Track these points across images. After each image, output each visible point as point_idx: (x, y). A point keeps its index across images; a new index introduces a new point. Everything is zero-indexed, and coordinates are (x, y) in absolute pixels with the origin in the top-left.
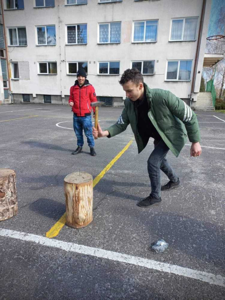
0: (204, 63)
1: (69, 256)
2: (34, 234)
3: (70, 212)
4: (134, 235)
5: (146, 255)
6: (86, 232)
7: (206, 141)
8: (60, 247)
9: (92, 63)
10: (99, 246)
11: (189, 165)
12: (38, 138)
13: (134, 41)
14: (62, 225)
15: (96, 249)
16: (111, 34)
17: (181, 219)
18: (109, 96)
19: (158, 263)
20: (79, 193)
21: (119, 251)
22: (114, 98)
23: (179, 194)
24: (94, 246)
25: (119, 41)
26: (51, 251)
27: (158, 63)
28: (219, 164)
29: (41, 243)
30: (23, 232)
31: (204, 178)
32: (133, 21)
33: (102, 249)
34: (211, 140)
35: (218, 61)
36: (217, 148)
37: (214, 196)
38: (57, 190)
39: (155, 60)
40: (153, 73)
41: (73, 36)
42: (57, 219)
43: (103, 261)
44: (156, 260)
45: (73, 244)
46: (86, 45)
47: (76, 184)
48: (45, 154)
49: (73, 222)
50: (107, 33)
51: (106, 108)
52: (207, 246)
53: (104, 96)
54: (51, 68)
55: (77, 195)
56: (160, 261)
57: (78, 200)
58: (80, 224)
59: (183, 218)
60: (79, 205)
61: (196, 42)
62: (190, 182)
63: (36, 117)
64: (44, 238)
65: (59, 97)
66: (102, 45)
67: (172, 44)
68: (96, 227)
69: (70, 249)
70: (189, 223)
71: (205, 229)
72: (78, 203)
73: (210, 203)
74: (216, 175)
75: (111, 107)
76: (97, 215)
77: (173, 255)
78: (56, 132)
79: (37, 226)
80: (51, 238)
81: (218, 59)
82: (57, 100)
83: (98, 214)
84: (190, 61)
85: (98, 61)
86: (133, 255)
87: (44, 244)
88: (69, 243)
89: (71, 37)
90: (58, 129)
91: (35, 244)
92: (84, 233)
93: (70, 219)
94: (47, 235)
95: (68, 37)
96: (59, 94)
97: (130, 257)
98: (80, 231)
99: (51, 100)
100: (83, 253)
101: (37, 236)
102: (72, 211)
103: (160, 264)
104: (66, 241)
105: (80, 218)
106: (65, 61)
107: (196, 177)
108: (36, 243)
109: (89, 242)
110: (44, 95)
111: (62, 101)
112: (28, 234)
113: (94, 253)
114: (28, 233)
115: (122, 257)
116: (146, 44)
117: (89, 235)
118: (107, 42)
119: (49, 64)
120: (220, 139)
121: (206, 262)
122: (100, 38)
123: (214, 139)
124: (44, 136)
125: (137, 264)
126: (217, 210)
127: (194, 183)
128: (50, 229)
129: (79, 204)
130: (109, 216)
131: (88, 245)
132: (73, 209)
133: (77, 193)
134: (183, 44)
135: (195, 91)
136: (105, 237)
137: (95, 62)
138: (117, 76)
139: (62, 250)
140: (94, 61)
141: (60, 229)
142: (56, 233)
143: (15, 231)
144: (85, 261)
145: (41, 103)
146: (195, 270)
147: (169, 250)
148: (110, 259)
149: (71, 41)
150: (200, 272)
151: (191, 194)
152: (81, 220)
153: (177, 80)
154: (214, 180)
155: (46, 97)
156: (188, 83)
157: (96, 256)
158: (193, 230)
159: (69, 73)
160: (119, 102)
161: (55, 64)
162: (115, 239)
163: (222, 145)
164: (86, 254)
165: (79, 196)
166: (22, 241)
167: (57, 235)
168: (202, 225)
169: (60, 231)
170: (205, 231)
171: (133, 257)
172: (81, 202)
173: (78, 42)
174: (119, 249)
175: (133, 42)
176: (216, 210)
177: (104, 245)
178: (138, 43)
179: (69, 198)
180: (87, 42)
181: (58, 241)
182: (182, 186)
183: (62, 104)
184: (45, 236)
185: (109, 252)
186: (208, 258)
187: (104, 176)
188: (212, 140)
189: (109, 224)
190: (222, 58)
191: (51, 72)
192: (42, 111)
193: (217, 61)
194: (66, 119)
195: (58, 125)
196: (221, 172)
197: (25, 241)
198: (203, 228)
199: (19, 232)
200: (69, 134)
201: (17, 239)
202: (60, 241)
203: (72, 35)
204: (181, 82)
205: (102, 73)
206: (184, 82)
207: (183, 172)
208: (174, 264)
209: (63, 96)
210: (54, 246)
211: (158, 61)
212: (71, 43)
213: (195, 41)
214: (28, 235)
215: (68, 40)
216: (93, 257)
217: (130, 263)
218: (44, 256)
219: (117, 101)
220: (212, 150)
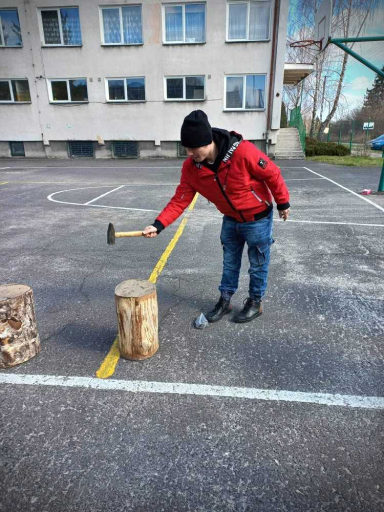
0: (284, 78)
1: (140, 398)
2: (79, 376)
3: (128, 338)
4: (222, 360)
5: (244, 383)
6: (154, 363)
7: (299, 212)
8: (123, 388)
9: (95, 80)
10: (177, 380)
11: (279, 251)
12: (25, 225)
13: (167, 41)
14: (116, 359)
15: (175, 384)
16: (125, 28)
17: (281, 332)
18: (131, 139)
19: (262, 390)
20: (140, 309)
21: (206, 382)
22: (140, 143)
23: (272, 296)
24: (170, 380)
25: (141, 41)
26: (111, 395)
27: (210, 80)
28: (321, 247)
29: (93, 387)
30: (59, 375)
31: (303, 270)
32: (163, 4)
33: (183, 383)
34: (304, 209)
35: (306, 75)
36: (315, 222)
37: (320, 295)
39: (205, 75)
40: (203, 98)
41: (55, 30)
42: (106, 352)
43: (188, 398)
44: (258, 388)
45: (141, 382)
46: (81, 47)
47: (136, 298)
48: (48, 253)
49: (132, 352)
50: (117, 26)
51: (128, 161)
52: (320, 361)
53: (121, 140)
54: (18, 90)
55: (137, 314)
56: (264, 388)
57: (139, 321)
58: (144, 354)
59: (283, 330)
60: (141, 327)
61: (270, 44)
62: (284, 278)
63: (6, 186)
64: (95, 380)
65: (38, 144)
66: (111, 48)
67: (232, 47)
68: (167, 356)
69: (138, 389)
70: (292, 335)
71: (315, 341)
72: (139, 324)
73: (316, 306)
74: (319, 263)
75: (135, 158)
76: (164, 339)
77: (278, 379)
78: (52, 212)
79: (79, 364)
80: (106, 379)
81: (306, 72)
82: (37, 150)
83: (164, 338)
84: (263, 76)
85: (106, 78)
86: (226, 385)
87: (98, 388)
88: (134, 382)
89: (50, 32)
90: (52, 206)
91: (84, 390)
92: (151, 365)
93: (128, 349)
94: (98, 375)
95: (45, 32)
96: (39, 139)
97: (223, 388)
98: (145, 364)
99: (23, 149)
100: (158, 391)
101: (82, 378)
102: (131, 337)
103: (263, 392)
104: (129, 380)
105: (143, 346)
106: (45, 78)
107: (293, 271)
108: (86, 388)
109: (162, 377)
110: (11, 143)
111: (44, 150)
112: (69, 377)
113: (174, 390)
114: (68, 375)
115: (212, 389)
116: (187, 47)
117: (159, 367)
118: (118, 42)
119: (13, 82)
120: (318, 207)
121: (321, 382)
122: (105, 35)
123: (310, 207)
124: (34, 221)
125: (234, 396)
126: (327, 314)
127: (291, 279)
128: (99, 366)
129: (141, 325)
130: (181, 338)
131: (162, 381)
132: (133, 334)
133: (137, 310)
134: (249, 45)
135: (273, 128)
136: (183, 368)
137: (99, 80)
138: (141, 104)
139: (126, 391)
140: (99, 77)
141: (114, 365)
142: (111, 371)
143: (47, 376)
144: (165, 402)
145: (6, 156)
146: (308, 392)
147: (272, 373)
148: (197, 393)
149: (51, 40)
150: (314, 394)
151: (289, 295)
152: (145, 348)
153: (243, 108)
154: (318, 272)
155: (13, 144)
156: (261, 113)
157: (177, 393)
158: (298, 344)
159: (54, 100)
160: (150, 149)
161: (24, 84)
162: (197, 369)
163: (322, 216)
164: (162, 392)
165: (140, 315)
166: (63, 388)
167: (114, 374)
168: (309, 336)
169: (116, 367)
170: (315, 343)
171: (227, 388)
172: (144, 322)
173: (66, 42)
174: (206, 380)
175: (165, 42)
176: (325, 314)
177: (184, 378)
178: (173, 45)
179: (125, 319)
180: (81, 41)
181: (117, 381)
182: (275, 285)
183: (46, 158)
184: (96, 377)
185: (194, 385)
186: (322, 376)
187: (157, 281)
188: (307, 210)
189: (184, 350)
190: (311, 70)
191: (19, 99)
192: (12, 173)
193: (304, 76)
194: (63, 187)
195: (52, 197)
196: (325, 260)
197: (69, 387)
198: (312, 340)
199: (54, 377)
200: (77, 214)
201: (55, 386)
202: (120, 381)
203: (52, 27)
204: (250, 113)
205: (114, 99)
206: (256, 111)
207: (272, 263)
208: (282, 389)
209: (46, 143)
210: (113, 388)
211: (209, 77)
212: (51, 43)
213: (268, 42)
214: (69, 379)
215: (45, 37)
216: (174, 394)
217: (225, 395)
218: (104, 403)
219: (145, 149)
220: (308, 225)
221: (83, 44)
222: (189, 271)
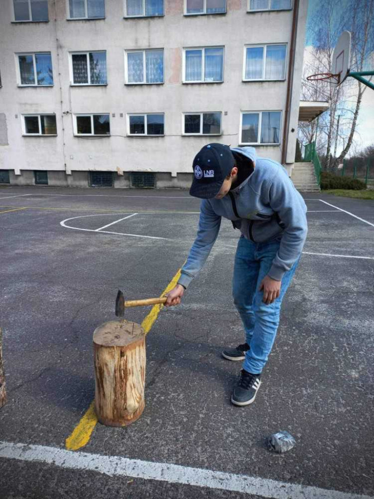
0: (300, 115)
1: (116, 486)
2: (43, 445)
3: (108, 400)
4: (229, 431)
5: (257, 469)
6: (140, 431)
7: (317, 244)
8: (97, 468)
9: (117, 116)
10: (168, 460)
11: (298, 287)
12: (31, 250)
13: (186, 80)
14: (94, 423)
15: (164, 465)
16: (147, 69)
17: (305, 392)
18: (149, 170)
19: (281, 484)
20: (126, 362)
21: (206, 465)
22: (157, 175)
23: (291, 342)
24: (159, 459)
25: (162, 80)
26: (79, 479)
27: (226, 116)
28: (345, 284)
29: (57, 463)
30: (19, 442)
31: (327, 310)
32: (183, 48)
33: (176, 464)
34: (323, 241)
35: (321, 112)
36: (336, 256)
37: (349, 342)
38: (76, 349)
39: (221, 112)
40: (219, 133)
41: (83, 71)
42: (84, 409)
43: (180, 490)
44: (276, 479)
45: (120, 459)
46: (105, 86)
47: (122, 347)
48: (47, 280)
49: (114, 416)
50: (141, 67)
51: (145, 190)
52: (359, 440)
53: (140, 171)
54: (46, 124)
55: (122, 367)
56: (284, 480)
57: (125, 377)
58: (129, 418)
59: (306, 389)
60: (126, 384)
61: (286, 83)
62: (305, 319)
63: (22, 211)
64: (63, 452)
65: (61, 173)
66: (134, 87)
67: (248, 86)
68: (158, 420)
69: (115, 470)
70: (319, 397)
71: (349, 408)
72: (124, 380)
73: (345, 357)
74: (345, 303)
75: (153, 188)
76: (157, 396)
77: (303, 465)
78: (61, 237)
79: (47, 426)
80: (76, 451)
81: (320, 109)
82: (59, 179)
83: (157, 393)
84: (278, 113)
85: (128, 113)
86: (233, 472)
87: (63, 466)
88: (112, 458)
89: (79, 74)
90: (64, 231)
91: (45, 468)
92: (137, 434)
93: (108, 412)
94: (68, 445)
95: (74, 73)
96: (62, 169)
97: (229, 477)
98: (129, 431)
99: (47, 178)
100: (141, 476)
101: (48, 448)
102: (113, 397)
103: (283, 486)
104: (106, 454)
105: (128, 409)
106: (71, 113)
107: (315, 310)
108: (48, 464)
109: (149, 452)
110: (35, 172)
111: (66, 179)
112: (31, 446)
113: (162, 475)
114: (30, 443)
115: (214, 477)
116: (205, 86)
117: (147, 437)
118: (141, 82)
119: (42, 117)
120: (337, 240)
121: (364, 475)
122: (129, 75)
123: (329, 239)
124: (41, 246)
125: (242, 491)
126: (361, 369)
127: (313, 321)
128: (71, 431)
129: (126, 382)
130: (178, 395)
131: (148, 460)
132: (115, 393)
133: (122, 362)
134: (265, 85)
135: (288, 161)
136: (177, 440)
137: (121, 115)
138: (160, 138)
139: (99, 473)
140: (121, 113)
141: (91, 430)
142: (85, 440)
143: (4, 442)
144: (148, 494)
145: (30, 184)
146: (348, 492)
147: (294, 455)
148: (193, 484)
149: (79, 80)
150: (356, 495)
151: (312, 341)
152: (131, 411)
153: (259, 143)
154: (343, 313)
155: (38, 173)
156: (276, 148)
157: (166, 480)
158: (328, 410)
159: (78, 133)
160: (167, 180)
161: (52, 119)
162: (196, 443)
163: (342, 249)
164: (146, 477)
165: (126, 368)
166: (19, 463)
167: (88, 443)
168: (341, 400)
169: (93, 432)
170: (349, 412)
171: (235, 477)
172: (130, 378)
173: (92, 82)
174: (206, 460)
175: (184, 82)
176: (358, 369)
177: (177, 457)
178: (192, 84)
179: (106, 373)
180: (106, 81)
181: (90, 456)
182: (294, 328)
183: (68, 186)
184: (64, 447)
185: (190, 468)
186: (364, 465)
188: (327, 242)
189: (181, 413)
190: (326, 107)
191: (46, 132)
192: (32, 199)
193: (318, 113)
194: (78, 213)
195: (65, 223)
196: (351, 298)
197: (26, 462)
198: (345, 406)
199: (12, 444)
200: (86, 240)
201: (9, 460)
202: (95, 456)
203: (81, 69)
204: (265, 147)
205: (135, 133)
206: (270, 146)
207: (290, 300)
208: (309, 484)
209: (69, 172)
210: (83, 467)
211: (226, 114)
212: (79, 82)
213: (283, 81)
214: (30, 448)
215: (74, 77)
216: (161, 483)
217: (231, 490)
218: (66, 492)
219: (162, 179)
220: (328, 258)
221: (108, 83)
222: (195, 306)
